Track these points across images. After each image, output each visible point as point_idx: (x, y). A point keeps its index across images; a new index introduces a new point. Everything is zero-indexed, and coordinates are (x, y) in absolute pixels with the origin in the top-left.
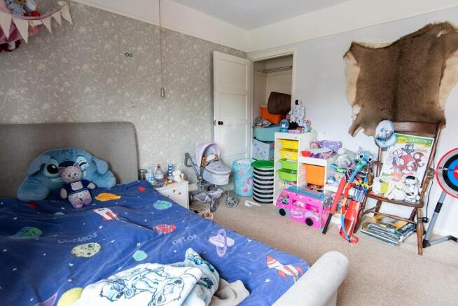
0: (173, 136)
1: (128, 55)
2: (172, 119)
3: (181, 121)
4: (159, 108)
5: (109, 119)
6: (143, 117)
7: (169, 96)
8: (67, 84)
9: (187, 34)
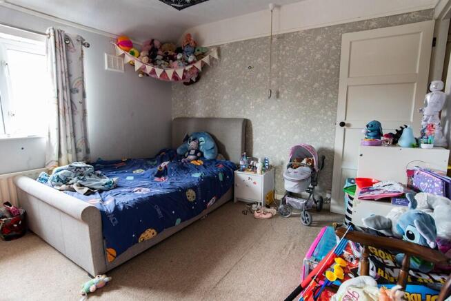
0: (284, 134)
1: (250, 68)
2: (285, 118)
3: (294, 120)
4: (273, 108)
5: (235, 116)
6: (258, 115)
7: (282, 96)
8: (216, 95)
9: (306, 29)
